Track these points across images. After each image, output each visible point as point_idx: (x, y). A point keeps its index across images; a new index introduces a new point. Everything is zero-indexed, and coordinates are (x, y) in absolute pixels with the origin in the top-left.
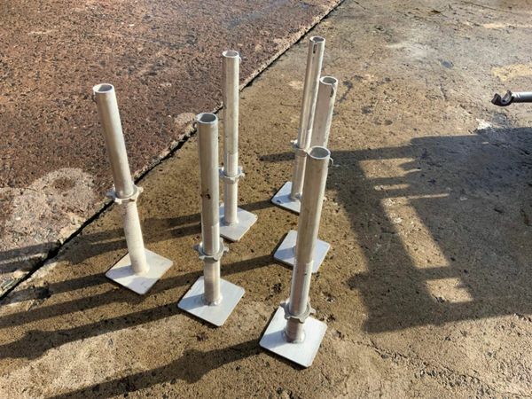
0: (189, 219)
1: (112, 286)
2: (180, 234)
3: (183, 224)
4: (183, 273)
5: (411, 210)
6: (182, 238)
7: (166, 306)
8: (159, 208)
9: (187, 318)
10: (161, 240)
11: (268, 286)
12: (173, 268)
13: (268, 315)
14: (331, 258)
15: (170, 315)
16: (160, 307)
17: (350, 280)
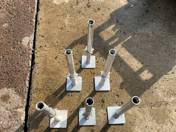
0: (60, 90)
1: (55, 130)
2: (61, 97)
3: (60, 93)
4: (73, 112)
5: (123, 48)
6: (64, 99)
7: (76, 127)
8: (47, 90)
9: (85, 127)
10: (57, 104)
11: (100, 102)
12: (69, 112)
13: (105, 112)
14: (111, 81)
15: (79, 129)
16: (74, 128)
17: (120, 87)
